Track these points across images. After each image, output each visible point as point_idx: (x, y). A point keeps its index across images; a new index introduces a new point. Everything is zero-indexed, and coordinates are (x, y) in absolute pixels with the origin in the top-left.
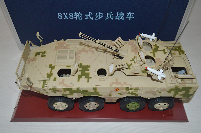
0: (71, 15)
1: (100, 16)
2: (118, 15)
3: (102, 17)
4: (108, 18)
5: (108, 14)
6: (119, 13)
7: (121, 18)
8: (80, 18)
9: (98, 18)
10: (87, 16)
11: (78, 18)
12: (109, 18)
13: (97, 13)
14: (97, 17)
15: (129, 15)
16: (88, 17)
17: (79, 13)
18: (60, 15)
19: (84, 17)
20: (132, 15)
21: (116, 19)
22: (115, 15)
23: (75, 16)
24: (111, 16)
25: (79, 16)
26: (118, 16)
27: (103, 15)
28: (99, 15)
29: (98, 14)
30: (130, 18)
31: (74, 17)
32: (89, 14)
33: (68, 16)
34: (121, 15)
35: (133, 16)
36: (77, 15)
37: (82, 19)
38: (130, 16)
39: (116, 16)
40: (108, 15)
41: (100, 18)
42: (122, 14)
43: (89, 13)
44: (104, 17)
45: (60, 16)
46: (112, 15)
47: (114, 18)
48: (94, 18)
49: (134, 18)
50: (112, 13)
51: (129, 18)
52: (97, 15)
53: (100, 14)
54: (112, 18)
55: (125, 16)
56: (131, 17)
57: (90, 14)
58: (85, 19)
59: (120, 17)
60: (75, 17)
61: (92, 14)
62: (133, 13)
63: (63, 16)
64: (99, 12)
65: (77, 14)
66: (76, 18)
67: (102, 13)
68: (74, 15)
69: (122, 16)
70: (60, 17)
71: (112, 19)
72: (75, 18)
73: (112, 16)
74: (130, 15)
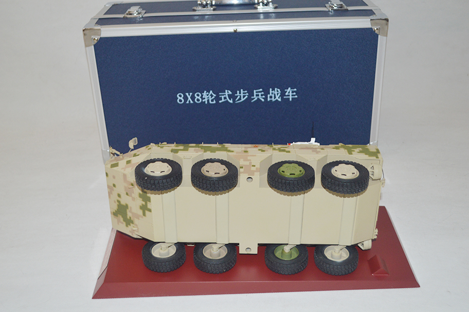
0: (198, 95)
1: (244, 97)
2: (272, 94)
3: (246, 97)
4: (256, 99)
5: (256, 92)
6: (273, 90)
7: (277, 98)
8: (212, 101)
9: (240, 99)
10: (223, 97)
11: (208, 101)
12: (258, 99)
13: (238, 92)
14: (239, 97)
15: (289, 93)
16: (225, 98)
17: (211, 92)
18: (180, 96)
19: (218, 98)
20: (293, 92)
21: (269, 99)
22: (266, 93)
23: (204, 97)
24: (260, 95)
25: (210, 97)
26: (271, 94)
27: (247, 94)
28: (242, 95)
29: (240, 93)
30: (291, 98)
31: (202, 99)
32: (226, 93)
33: (193, 98)
34: (276, 93)
35: (295, 94)
36: (208, 95)
37: (214, 102)
38: (291, 94)
39: (269, 96)
40: (255, 94)
41: (243, 99)
42: (277, 91)
43: (226, 91)
44: (249, 99)
45: (180, 98)
46: (263, 93)
47: (266, 99)
48: (234, 101)
49: (296, 96)
50: (261, 90)
51: (289, 98)
52: (238, 94)
53: (243, 93)
54: (263, 98)
55: (283, 94)
56: (292, 95)
57: (228, 92)
58: (220, 102)
59: (275, 97)
60: (205, 99)
61: (230, 93)
62: (295, 90)
63: (186, 98)
64: (242, 90)
65: (208, 93)
66: (205, 102)
67: (246, 91)
68: (202, 96)
69: (278, 94)
70: (180, 101)
71: (263, 100)
72: (204, 100)
73: (262, 95)
74: (291, 92)
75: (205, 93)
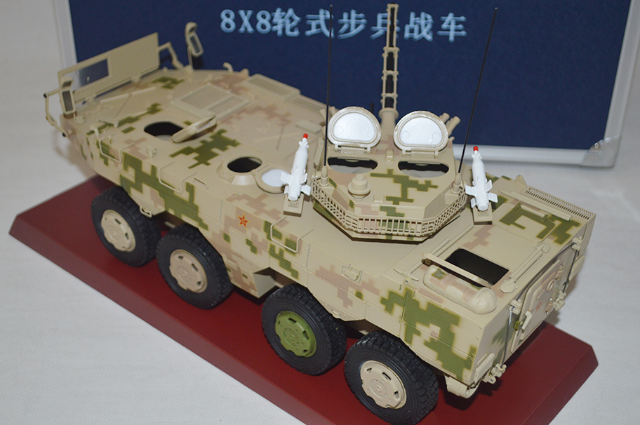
0: (264, 16)
1: (357, 26)
2: (415, 23)
4: (381, 32)
5: (382, 18)
6: (418, 15)
7: (424, 33)
8: (292, 30)
9: (348, 30)
10: (314, 24)
11: (284, 29)
13: (345, 15)
14: (345, 27)
15: (450, 24)
16: (318, 26)
17: (291, 12)
19: (303, 26)
20: (457, 23)
21: (407, 35)
23: (275, 20)
26: (412, 25)
27: (364, 21)
28: (353, 22)
29: (349, 18)
30: (452, 35)
31: (273, 24)
33: (253, 21)
34: (423, 22)
35: (460, 26)
37: (296, 33)
38: (453, 27)
39: (407, 28)
41: (354, 31)
42: (426, 19)
43: (322, 12)
44: (368, 31)
47: (401, 34)
48: (336, 33)
49: (463, 33)
51: (448, 37)
53: (356, 19)
55: (436, 26)
56: (456, 30)
57: (324, 15)
58: (308, 33)
59: (420, 32)
60: (276, 25)
62: (462, 18)
63: (238, 21)
64: (353, 12)
65: (283, 13)
66: (276, 32)
67: (362, 14)
68: (272, 18)
69: (426, 25)
70: (228, 26)
72: (275, 28)
74: (453, 23)
75: (278, 13)
